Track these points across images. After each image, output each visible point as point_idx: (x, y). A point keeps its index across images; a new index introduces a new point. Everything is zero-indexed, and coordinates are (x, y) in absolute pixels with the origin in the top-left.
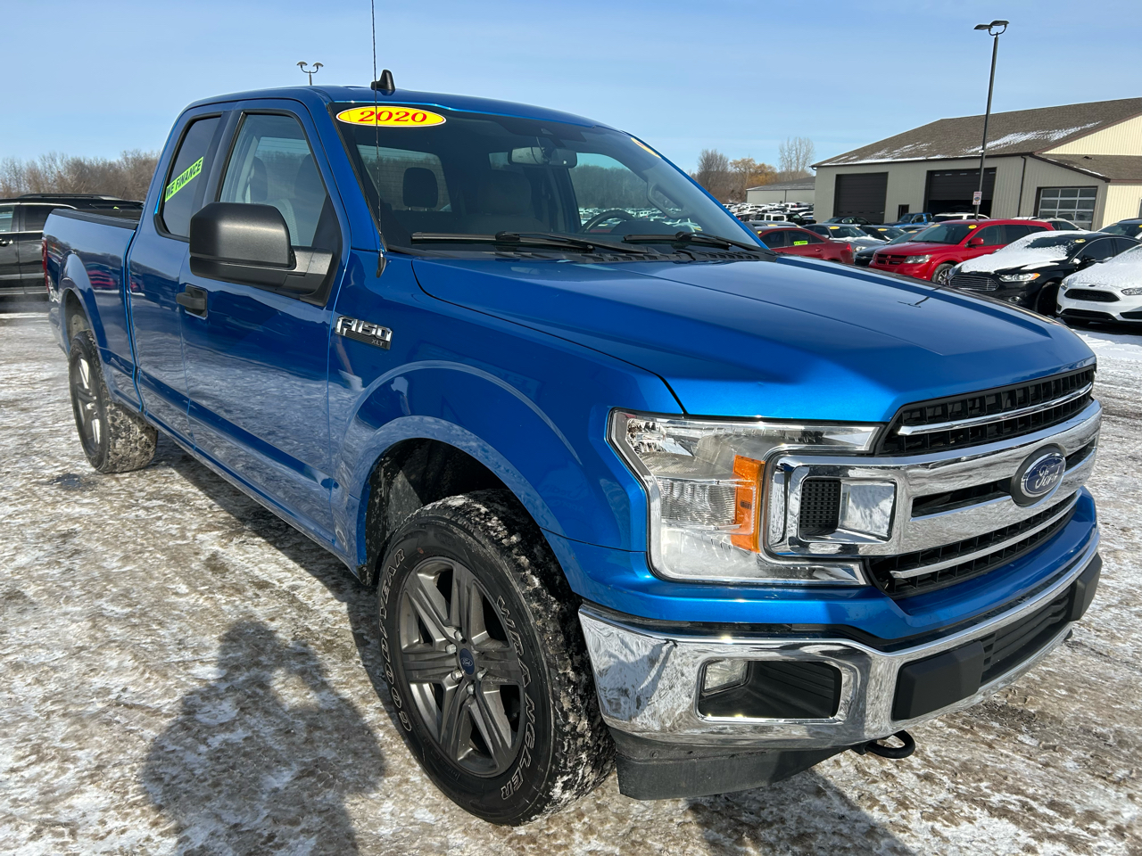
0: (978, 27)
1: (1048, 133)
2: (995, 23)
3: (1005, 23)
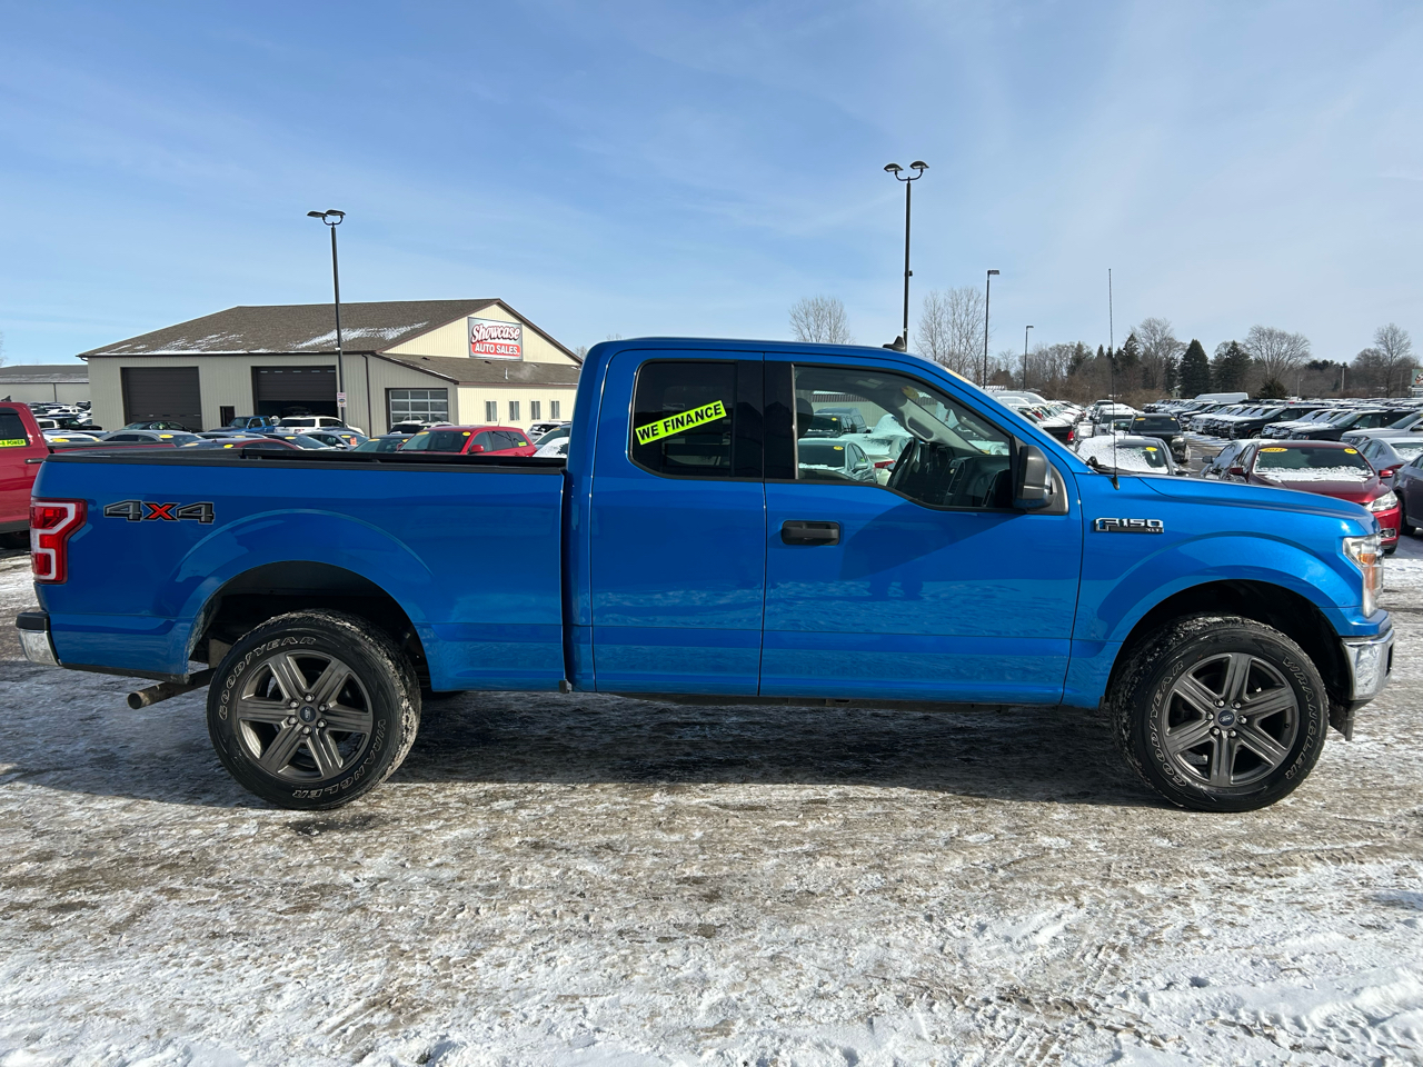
0: (312, 214)
1: (378, 331)
2: (331, 212)
3: (342, 214)
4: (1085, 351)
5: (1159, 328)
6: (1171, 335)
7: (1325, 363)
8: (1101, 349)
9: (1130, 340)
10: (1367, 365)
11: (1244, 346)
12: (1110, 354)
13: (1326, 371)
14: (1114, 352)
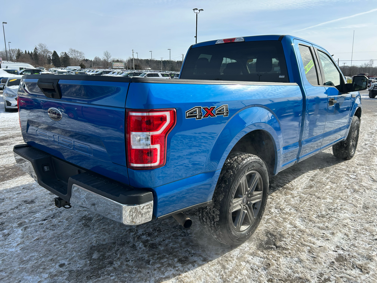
4: (21, 52)
5: (43, 46)
6: (47, 49)
7: (87, 59)
8: (26, 51)
9: (35, 49)
10: (97, 61)
11: (68, 54)
12: (29, 53)
13: (87, 62)
14: (30, 53)
